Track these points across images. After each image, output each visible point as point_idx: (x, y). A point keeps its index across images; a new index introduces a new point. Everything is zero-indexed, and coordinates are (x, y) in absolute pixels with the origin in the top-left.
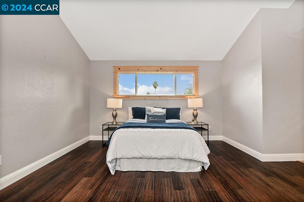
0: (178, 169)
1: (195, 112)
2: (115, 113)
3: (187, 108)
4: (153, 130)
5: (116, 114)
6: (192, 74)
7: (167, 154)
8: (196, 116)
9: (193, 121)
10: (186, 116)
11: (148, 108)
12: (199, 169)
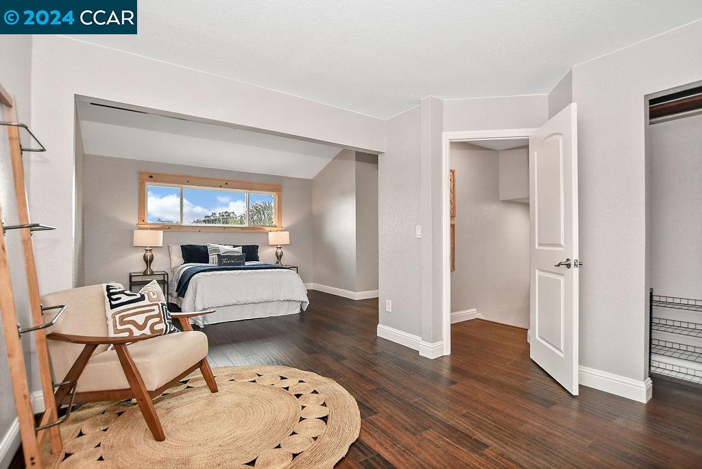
0: (277, 313)
1: (279, 251)
2: (149, 254)
3: (268, 245)
4: (245, 271)
5: (152, 258)
6: (273, 194)
7: (265, 298)
8: (281, 256)
9: (277, 263)
10: (266, 255)
11: (211, 246)
12: (298, 311)
